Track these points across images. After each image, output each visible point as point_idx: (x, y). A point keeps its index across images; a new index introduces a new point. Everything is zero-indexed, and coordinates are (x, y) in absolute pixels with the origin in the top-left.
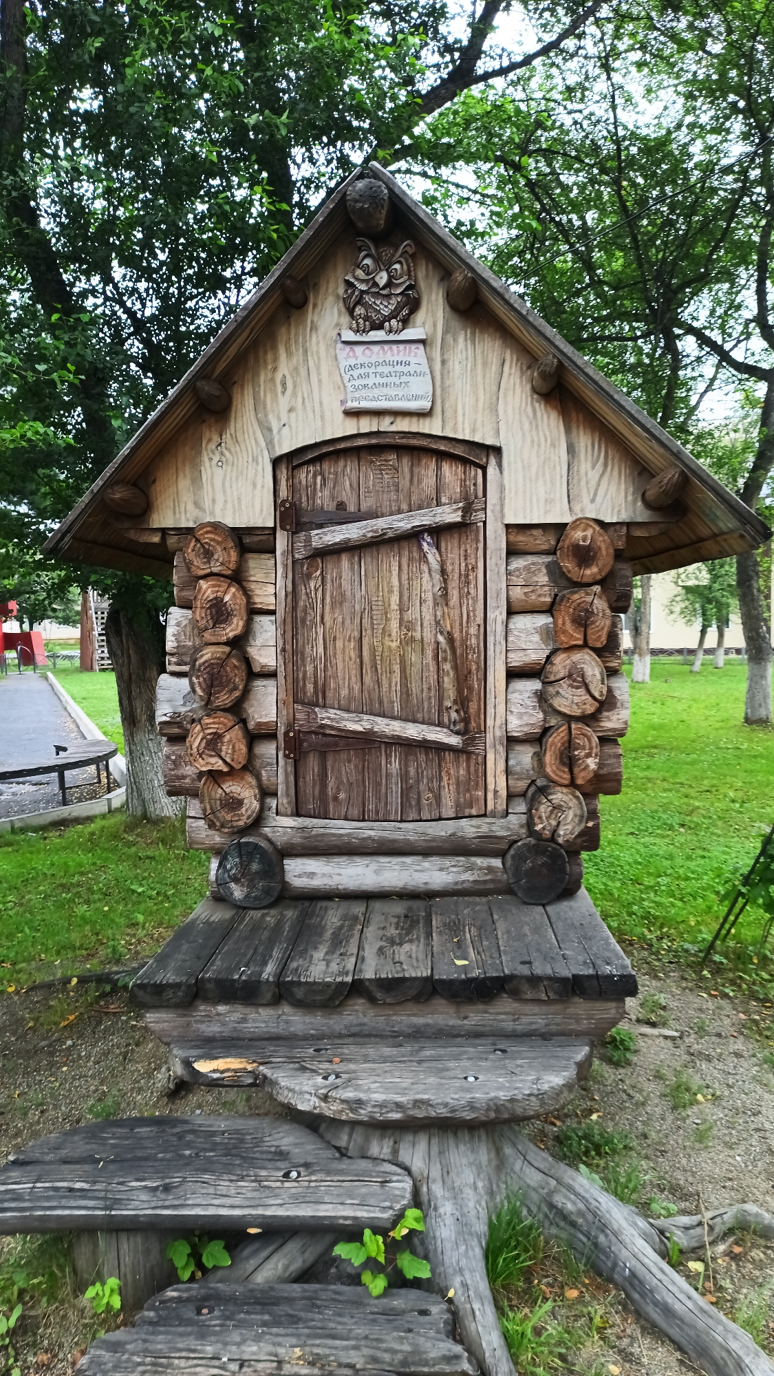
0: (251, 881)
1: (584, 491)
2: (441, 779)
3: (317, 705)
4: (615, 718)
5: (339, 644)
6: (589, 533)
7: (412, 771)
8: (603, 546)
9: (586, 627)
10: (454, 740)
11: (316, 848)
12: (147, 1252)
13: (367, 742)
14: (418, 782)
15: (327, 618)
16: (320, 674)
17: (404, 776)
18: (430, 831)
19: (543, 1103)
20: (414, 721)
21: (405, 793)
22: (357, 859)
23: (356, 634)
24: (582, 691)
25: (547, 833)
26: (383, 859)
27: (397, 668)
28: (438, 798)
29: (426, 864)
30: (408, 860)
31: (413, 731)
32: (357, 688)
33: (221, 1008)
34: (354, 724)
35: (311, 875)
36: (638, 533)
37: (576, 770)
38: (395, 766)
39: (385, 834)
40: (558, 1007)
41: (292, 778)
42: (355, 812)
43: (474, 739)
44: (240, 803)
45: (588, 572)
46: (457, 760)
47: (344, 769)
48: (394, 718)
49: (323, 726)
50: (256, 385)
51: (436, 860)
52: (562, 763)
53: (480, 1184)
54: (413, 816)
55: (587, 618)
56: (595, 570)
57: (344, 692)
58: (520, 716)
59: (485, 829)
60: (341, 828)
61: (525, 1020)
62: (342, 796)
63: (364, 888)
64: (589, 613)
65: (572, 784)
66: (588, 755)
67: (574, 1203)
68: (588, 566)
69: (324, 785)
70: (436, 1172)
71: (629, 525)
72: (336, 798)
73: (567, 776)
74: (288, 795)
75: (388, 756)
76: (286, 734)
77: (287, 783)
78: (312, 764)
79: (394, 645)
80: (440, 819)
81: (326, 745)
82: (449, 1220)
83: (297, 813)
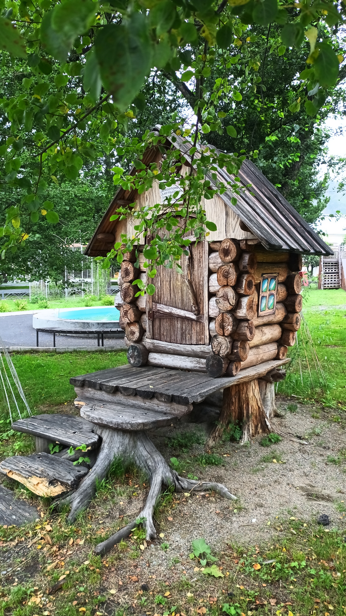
0: (135, 358)
1: (231, 228)
2: (192, 331)
3: (158, 303)
4: (241, 312)
5: (164, 283)
6: (228, 244)
7: (184, 327)
8: (233, 249)
9: (227, 278)
10: (194, 317)
11: (157, 350)
12: (44, 444)
13: (170, 316)
14: (185, 331)
15: (161, 274)
16: (159, 293)
17: (182, 328)
18: (187, 348)
19: (132, 426)
20: (185, 310)
21: (182, 335)
22: (169, 355)
23: (169, 280)
24: (226, 302)
25: (217, 352)
26: (176, 356)
27: (180, 291)
28: (191, 337)
29: (187, 360)
30: (183, 357)
31: (182, 313)
32: (169, 297)
33: (90, 389)
34: (166, 309)
35: (155, 359)
36: (250, 243)
37: (225, 330)
38: (179, 325)
39: (175, 348)
40: (169, 405)
41: (151, 327)
42: (168, 339)
43: (201, 317)
44: (134, 333)
45: (227, 258)
46: (197, 324)
47: (165, 324)
48: (179, 308)
49: (158, 310)
50: (140, 199)
51: (191, 359)
52: (220, 327)
53: (121, 448)
54: (184, 342)
55: (228, 275)
56: (229, 257)
57: (166, 299)
58: (213, 309)
59: (202, 349)
60: (163, 344)
61: (160, 407)
62: (165, 334)
63: (169, 365)
64: (228, 273)
65: (224, 335)
66: (229, 325)
67: (152, 463)
68: (228, 256)
69: (160, 330)
70: (108, 440)
71: (246, 240)
72: (163, 334)
73: (222, 332)
74: (150, 332)
75: (177, 321)
76: (149, 312)
77: (149, 328)
78: (157, 323)
79: (179, 283)
80: (192, 344)
81: (160, 316)
82: (104, 454)
83: (153, 338)
